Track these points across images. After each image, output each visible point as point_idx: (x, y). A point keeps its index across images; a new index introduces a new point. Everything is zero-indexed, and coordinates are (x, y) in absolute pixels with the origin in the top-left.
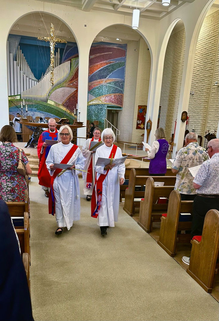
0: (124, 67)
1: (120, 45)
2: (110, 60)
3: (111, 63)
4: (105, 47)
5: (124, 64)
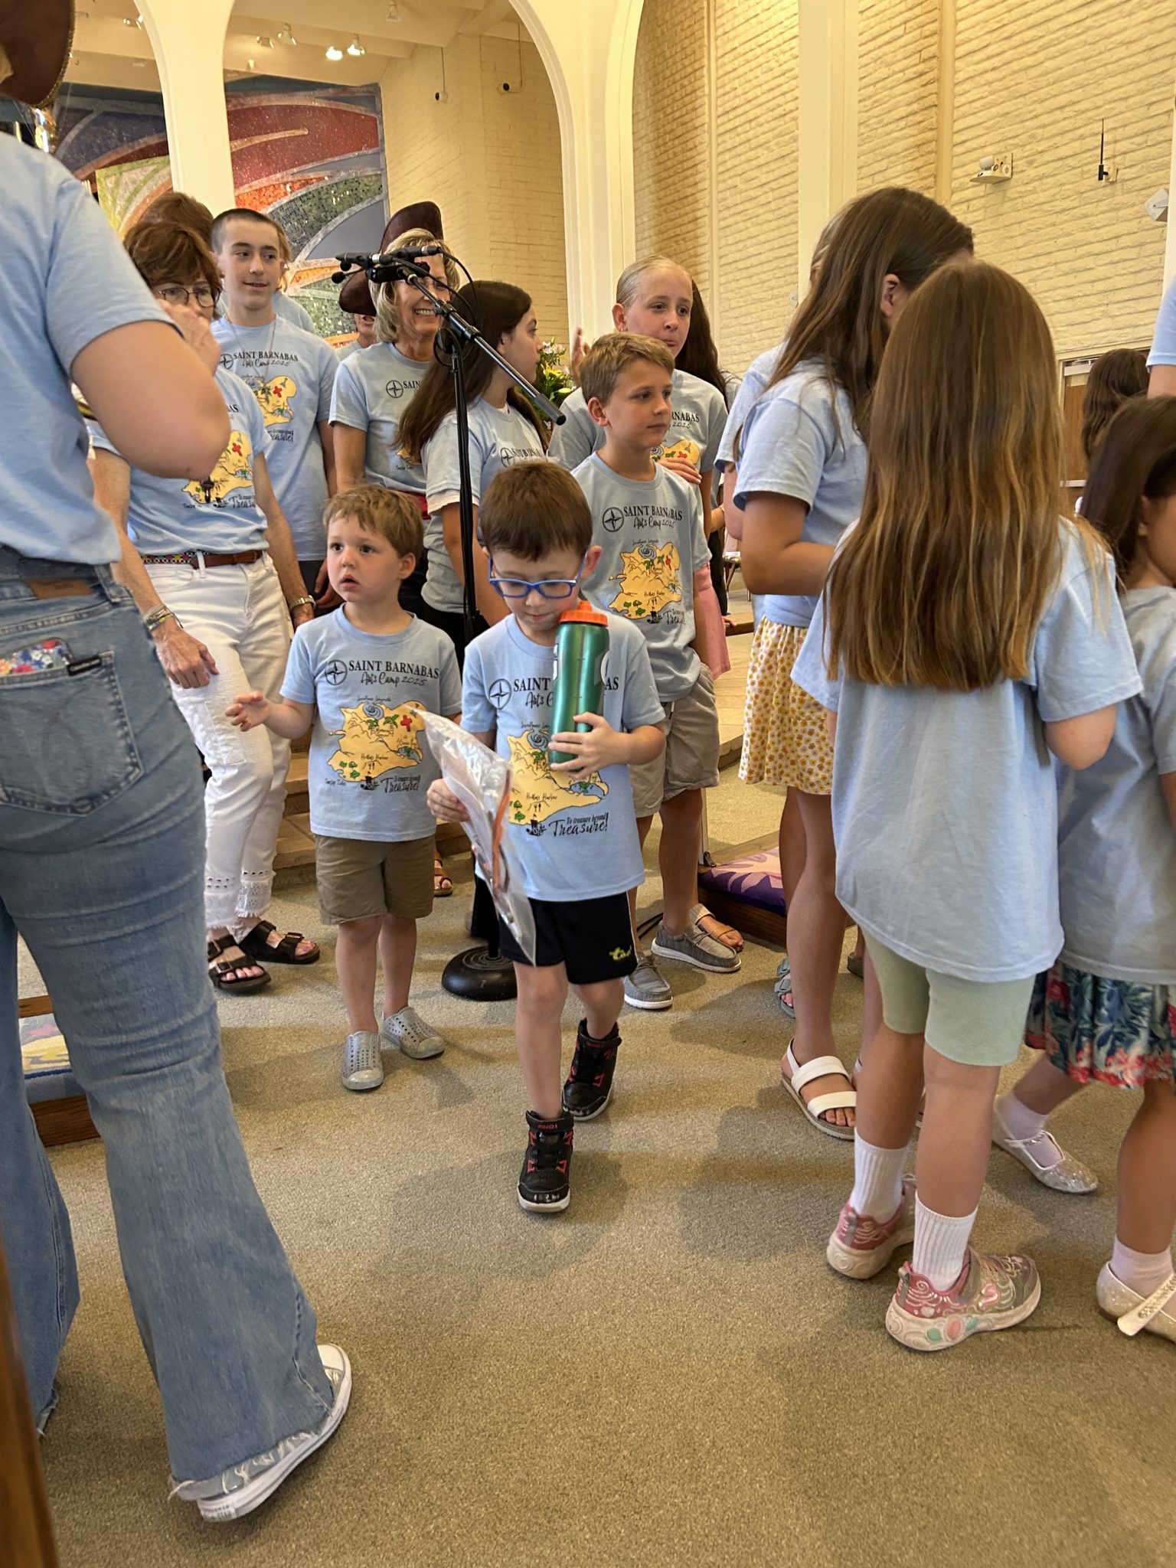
0: (378, 198)
1: (342, 93)
2: (303, 167)
3: (307, 182)
4: (264, 104)
5: (375, 187)
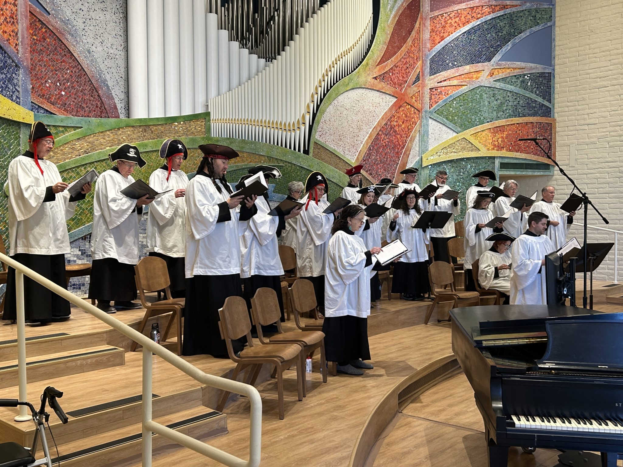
0: (549, 24)
3: (507, 7)
5: (548, 16)
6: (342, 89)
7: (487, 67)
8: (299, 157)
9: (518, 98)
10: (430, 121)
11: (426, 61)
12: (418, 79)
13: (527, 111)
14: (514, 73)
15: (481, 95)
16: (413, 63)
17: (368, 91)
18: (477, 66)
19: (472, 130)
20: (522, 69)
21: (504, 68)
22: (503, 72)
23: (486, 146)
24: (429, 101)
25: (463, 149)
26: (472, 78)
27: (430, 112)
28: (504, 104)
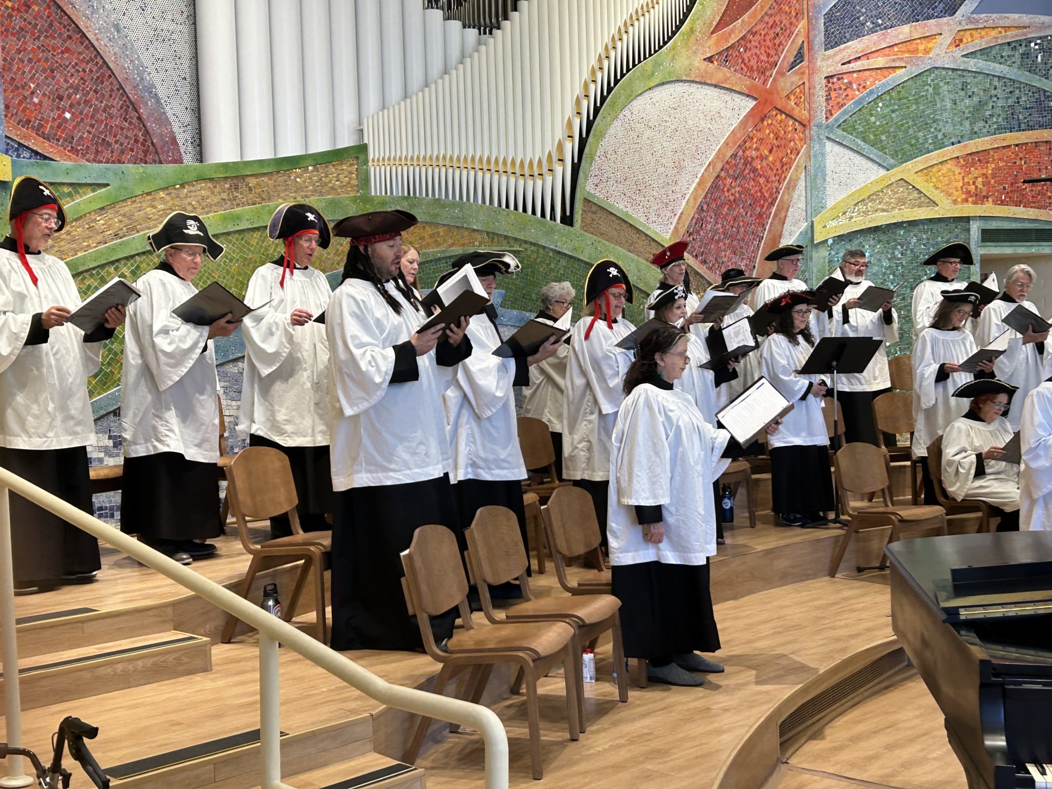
6: (639, 86)
7: (947, 26)
8: (552, 231)
9: (1017, 91)
10: (829, 146)
11: (817, 19)
12: (799, 57)
13: (1036, 117)
14: (1006, 37)
15: (936, 88)
16: (788, 25)
17: (694, 88)
18: (926, 25)
19: (919, 162)
20: (1025, 27)
21: (985, 27)
22: (982, 37)
23: (949, 194)
24: (824, 104)
25: (901, 202)
26: (916, 51)
27: (827, 127)
28: (986, 104)
